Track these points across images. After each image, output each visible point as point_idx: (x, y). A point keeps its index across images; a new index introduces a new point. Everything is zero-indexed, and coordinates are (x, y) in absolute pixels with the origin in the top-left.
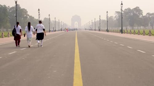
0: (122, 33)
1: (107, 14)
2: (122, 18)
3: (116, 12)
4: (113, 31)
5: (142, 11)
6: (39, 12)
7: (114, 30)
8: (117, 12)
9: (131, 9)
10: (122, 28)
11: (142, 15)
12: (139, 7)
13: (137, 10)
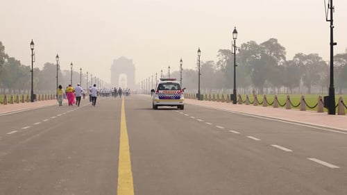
0: (235, 103)
1: (199, 56)
2: (235, 66)
3: (220, 50)
4: (212, 98)
5: (284, 49)
6: (32, 49)
7: (216, 95)
8: (224, 52)
9: (258, 44)
10: (235, 91)
11: (284, 58)
12: (276, 40)
13: (273, 45)
